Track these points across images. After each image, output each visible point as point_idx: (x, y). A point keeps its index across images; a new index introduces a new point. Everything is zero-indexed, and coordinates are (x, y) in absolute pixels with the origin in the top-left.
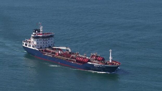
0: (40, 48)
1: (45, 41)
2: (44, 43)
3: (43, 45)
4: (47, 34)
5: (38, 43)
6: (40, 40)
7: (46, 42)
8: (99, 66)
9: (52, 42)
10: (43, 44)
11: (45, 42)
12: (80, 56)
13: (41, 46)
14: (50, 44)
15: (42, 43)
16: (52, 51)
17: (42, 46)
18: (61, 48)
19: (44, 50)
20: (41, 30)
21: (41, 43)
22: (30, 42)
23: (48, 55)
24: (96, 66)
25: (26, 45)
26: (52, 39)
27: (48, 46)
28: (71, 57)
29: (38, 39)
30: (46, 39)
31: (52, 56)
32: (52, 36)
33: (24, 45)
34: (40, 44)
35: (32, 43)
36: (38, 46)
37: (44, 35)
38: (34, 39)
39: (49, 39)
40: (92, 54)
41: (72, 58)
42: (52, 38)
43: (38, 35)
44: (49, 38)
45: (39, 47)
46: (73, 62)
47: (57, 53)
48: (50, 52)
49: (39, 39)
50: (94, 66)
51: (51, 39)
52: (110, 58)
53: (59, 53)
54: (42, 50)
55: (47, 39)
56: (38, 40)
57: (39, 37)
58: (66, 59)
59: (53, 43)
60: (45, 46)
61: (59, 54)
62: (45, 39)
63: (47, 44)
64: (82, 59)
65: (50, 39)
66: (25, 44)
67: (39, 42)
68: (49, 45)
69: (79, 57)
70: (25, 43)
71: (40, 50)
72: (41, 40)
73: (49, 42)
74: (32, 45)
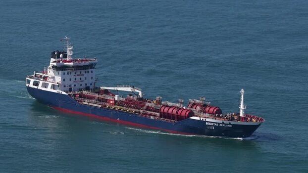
0: (68, 90)
1: (78, 75)
2: (75, 79)
3: (74, 84)
4: (82, 61)
5: (64, 80)
6: (68, 74)
7: (81, 79)
8: (219, 124)
9: (92, 78)
10: (74, 82)
11: (78, 79)
12: (170, 104)
13: (70, 86)
14: (89, 81)
15: (73, 80)
16: (97, 96)
17: (73, 86)
18: (120, 89)
19: (79, 94)
20: (69, 53)
21: (70, 80)
22: (45, 78)
23: (90, 104)
24: (210, 124)
25: (36, 84)
26: (92, 72)
27: (84, 86)
28: (145, 107)
29: (64, 71)
30: (81, 72)
31: (100, 106)
32: (91, 66)
33: (31, 85)
34: (67, 83)
35: (51, 80)
36: (65, 86)
37: (78, 64)
38: (57, 70)
39: (86, 72)
40: (192, 102)
41: (148, 108)
42: (92, 70)
43: (65, 64)
44: (88, 69)
45: (67, 88)
46: (152, 118)
47: (110, 100)
48: (92, 98)
49: (66, 72)
50: (207, 123)
51: (90, 72)
52: (242, 107)
53: (116, 99)
54: (75, 95)
55: (83, 72)
56: (64, 74)
57: (67, 66)
58: (135, 112)
59: (93, 81)
60: (78, 86)
61: (116, 102)
62: (78, 73)
63: (82, 83)
64: (175, 111)
65: (88, 72)
66: (34, 81)
67: (67, 77)
68: (86, 85)
69: (167, 106)
70: (32, 81)
71: (69, 95)
72: (71, 73)
73: (86, 78)
74: (50, 84)
